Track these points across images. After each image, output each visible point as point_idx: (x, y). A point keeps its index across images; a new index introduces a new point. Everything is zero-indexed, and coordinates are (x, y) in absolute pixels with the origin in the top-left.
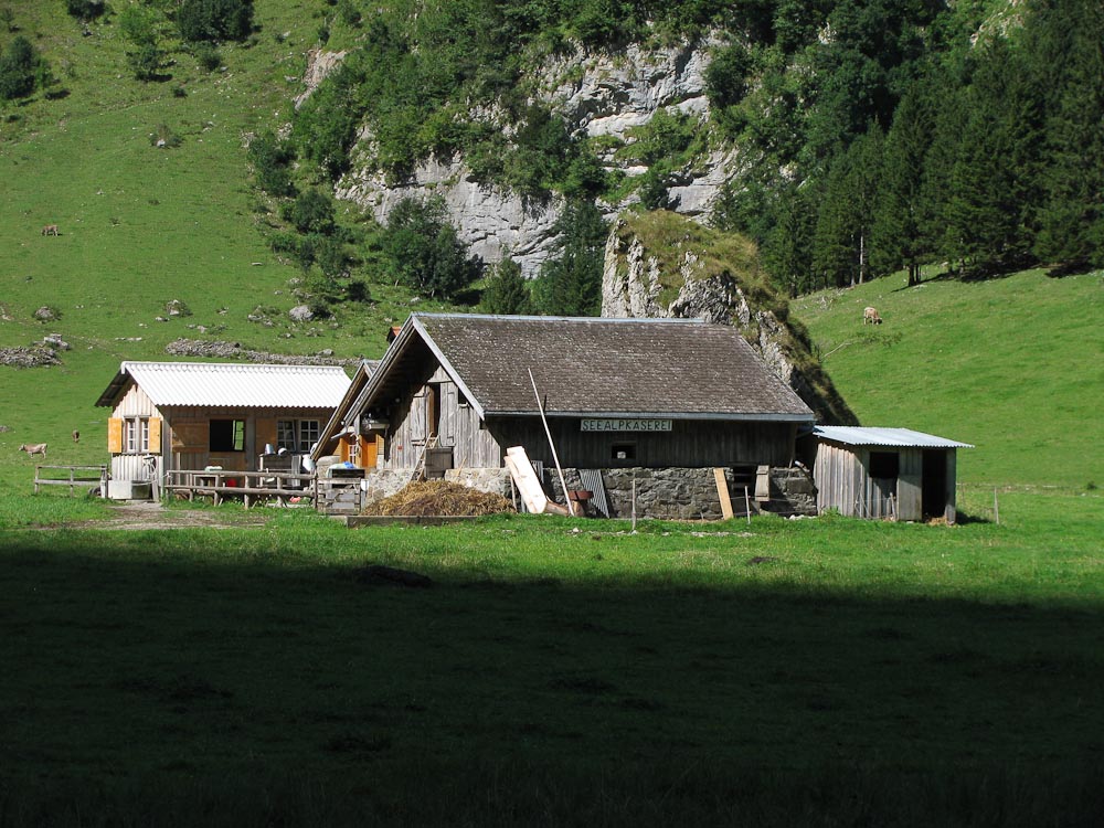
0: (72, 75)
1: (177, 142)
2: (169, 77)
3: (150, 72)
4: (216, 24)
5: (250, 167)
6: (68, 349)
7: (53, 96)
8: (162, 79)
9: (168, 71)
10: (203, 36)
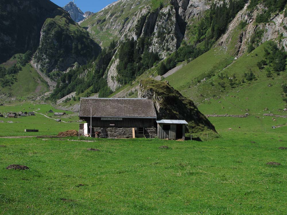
0: (258, 77)
1: (272, 86)
2: (272, 77)
3: (269, 76)
4: (279, 69)
5: (282, 89)
6: (249, 115)
7: (255, 80)
8: (271, 77)
9: (272, 76)
10: (278, 71)
